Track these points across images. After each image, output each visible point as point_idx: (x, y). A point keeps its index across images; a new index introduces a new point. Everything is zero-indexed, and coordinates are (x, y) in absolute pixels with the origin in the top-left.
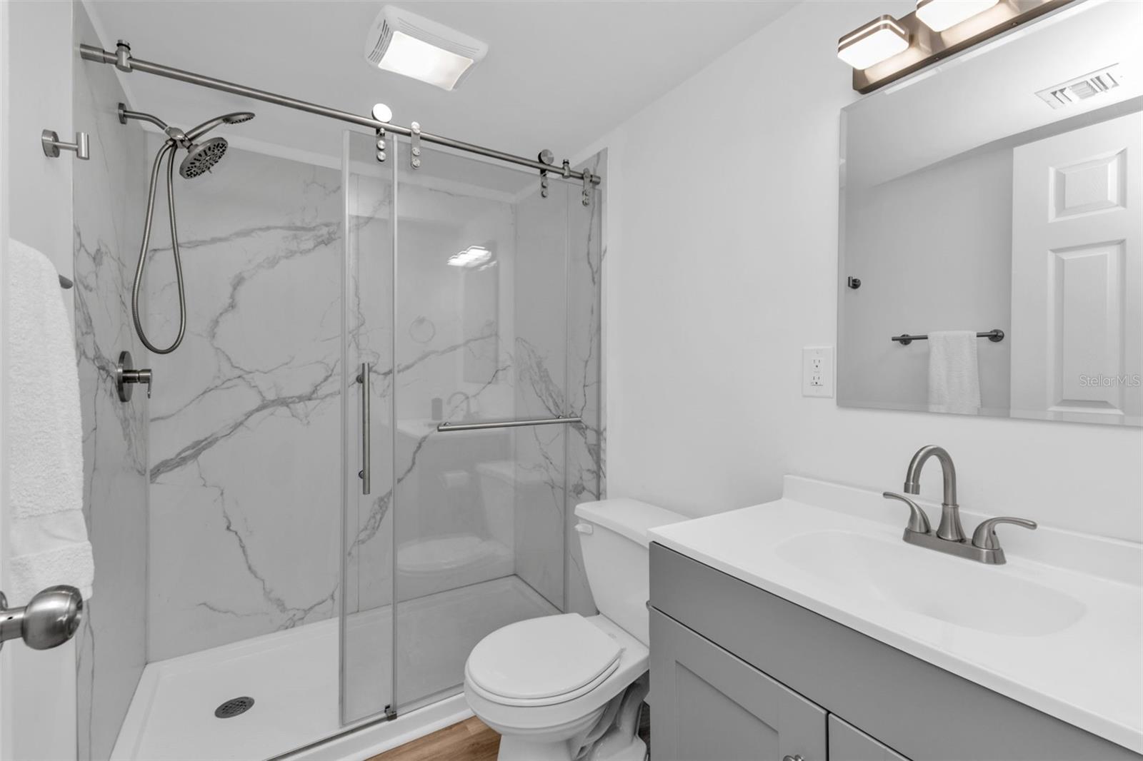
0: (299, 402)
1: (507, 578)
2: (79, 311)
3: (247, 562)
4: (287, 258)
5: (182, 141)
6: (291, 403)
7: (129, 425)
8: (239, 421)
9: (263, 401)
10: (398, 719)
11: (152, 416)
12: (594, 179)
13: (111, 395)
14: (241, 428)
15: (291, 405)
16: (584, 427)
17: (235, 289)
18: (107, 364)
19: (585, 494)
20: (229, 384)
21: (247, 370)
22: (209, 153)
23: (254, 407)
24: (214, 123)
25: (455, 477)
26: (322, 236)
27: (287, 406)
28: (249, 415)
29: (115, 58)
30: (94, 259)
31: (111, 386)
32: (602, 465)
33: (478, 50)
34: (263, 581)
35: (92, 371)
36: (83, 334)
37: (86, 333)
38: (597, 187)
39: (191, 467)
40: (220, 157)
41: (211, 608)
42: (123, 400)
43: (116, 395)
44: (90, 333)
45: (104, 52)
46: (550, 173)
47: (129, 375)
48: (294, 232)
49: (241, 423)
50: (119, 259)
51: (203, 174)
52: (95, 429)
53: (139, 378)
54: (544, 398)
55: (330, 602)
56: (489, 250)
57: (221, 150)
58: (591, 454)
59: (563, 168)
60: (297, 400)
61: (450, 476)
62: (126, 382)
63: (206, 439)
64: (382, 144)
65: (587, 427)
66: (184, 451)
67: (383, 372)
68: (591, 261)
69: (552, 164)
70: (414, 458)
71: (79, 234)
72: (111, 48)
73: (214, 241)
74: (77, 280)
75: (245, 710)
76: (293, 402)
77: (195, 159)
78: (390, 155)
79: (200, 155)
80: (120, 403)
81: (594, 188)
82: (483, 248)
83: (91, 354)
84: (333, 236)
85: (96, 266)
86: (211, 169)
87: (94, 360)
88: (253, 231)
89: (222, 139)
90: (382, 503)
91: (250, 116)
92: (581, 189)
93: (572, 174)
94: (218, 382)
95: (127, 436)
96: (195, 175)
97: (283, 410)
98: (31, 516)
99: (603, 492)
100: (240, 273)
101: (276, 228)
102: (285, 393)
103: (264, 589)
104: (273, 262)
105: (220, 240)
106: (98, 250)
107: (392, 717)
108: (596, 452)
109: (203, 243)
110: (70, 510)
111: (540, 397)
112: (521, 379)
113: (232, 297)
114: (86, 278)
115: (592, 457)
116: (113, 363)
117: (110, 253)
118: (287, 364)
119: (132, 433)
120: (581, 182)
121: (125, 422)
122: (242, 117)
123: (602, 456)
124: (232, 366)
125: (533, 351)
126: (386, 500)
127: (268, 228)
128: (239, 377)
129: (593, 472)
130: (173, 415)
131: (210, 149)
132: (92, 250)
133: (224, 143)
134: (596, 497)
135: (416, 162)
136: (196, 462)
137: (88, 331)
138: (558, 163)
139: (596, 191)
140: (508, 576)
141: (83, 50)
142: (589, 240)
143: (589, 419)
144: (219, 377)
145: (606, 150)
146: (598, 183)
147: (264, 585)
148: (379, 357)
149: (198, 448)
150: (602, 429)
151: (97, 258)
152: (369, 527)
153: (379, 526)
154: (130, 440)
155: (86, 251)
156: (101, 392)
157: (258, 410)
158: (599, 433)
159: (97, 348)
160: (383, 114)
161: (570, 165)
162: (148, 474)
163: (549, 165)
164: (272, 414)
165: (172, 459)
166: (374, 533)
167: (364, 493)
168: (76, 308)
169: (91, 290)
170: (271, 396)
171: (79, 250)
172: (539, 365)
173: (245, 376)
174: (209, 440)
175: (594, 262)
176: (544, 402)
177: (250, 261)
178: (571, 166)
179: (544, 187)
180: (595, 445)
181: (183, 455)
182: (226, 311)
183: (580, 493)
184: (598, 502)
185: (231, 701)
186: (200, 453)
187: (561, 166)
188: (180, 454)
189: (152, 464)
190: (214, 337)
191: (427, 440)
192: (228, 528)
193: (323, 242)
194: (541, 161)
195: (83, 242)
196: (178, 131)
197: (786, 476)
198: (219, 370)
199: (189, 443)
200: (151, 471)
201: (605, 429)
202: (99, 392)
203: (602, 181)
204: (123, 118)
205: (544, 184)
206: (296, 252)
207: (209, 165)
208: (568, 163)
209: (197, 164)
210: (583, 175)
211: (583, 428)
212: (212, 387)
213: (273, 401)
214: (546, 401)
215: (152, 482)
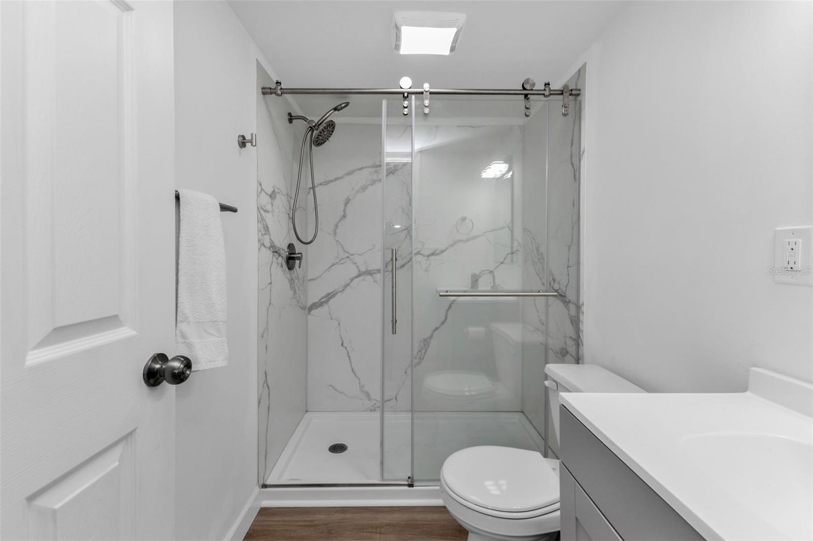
0: (378, 273)
1: (516, 413)
2: (261, 223)
3: (351, 366)
4: (372, 185)
5: (314, 126)
6: (373, 273)
7: (294, 282)
8: (347, 283)
9: (359, 272)
10: (414, 488)
11: (309, 278)
12: (574, 92)
13: (282, 266)
14: (348, 287)
15: (373, 275)
16: (568, 300)
17: (346, 206)
18: (279, 250)
19: (568, 357)
20: (342, 261)
21: (352, 253)
22: (325, 130)
23: (355, 275)
24: (331, 112)
25: (476, 330)
26: (391, 168)
27: (372, 275)
28: (352, 280)
29: (274, 91)
30: (271, 196)
31: (282, 261)
32: (580, 335)
33: (458, 20)
34: (359, 379)
35: (268, 254)
36: (262, 235)
37: (265, 234)
38: (578, 98)
39: (325, 308)
40: (332, 132)
41: (335, 389)
42: (290, 269)
43: (285, 266)
44: (267, 234)
45: (270, 88)
46: (532, 96)
47: (293, 256)
48: (376, 169)
49: (348, 284)
50: (288, 195)
51: (325, 143)
52: (271, 283)
53: (296, 257)
54: (541, 276)
55: (394, 401)
56: (507, 163)
57: (332, 127)
58: (572, 323)
59: (545, 90)
60: (377, 272)
61: (472, 329)
62: (292, 259)
63: (332, 292)
64: (406, 103)
65: (570, 302)
66: (322, 298)
67: (426, 255)
68: (573, 162)
69: (534, 89)
70: (446, 315)
71: (261, 184)
72: (273, 86)
73: (336, 179)
74: (259, 208)
75: (342, 452)
76: (374, 273)
77: (319, 135)
78: (410, 111)
79: (321, 133)
80: (287, 270)
81: (576, 100)
82: (502, 162)
83: (268, 244)
84: (396, 167)
85: (272, 200)
86: (329, 139)
87: (270, 248)
88: (354, 171)
89: (332, 121)
90: (425, 343)
91: (347, 104)
92: (561, 103)
93: (552, 92)
94: (338, 260)
95: (292, 288)
96: (321, 144)
97: (369, 278)
98: (199, 322)
99: (581, 358)
100: (348, 197)
101: (366, 167)
102: (370, 268)
103: (360, 384)
104: (364, 188)
105: (339, 178)
106: (274, 192)
107: (411, 485)
108: (576, 322)
109: (331, 181)
110: (216, 321)
111: (538, 275)
112: (526, 260)
113: (344, 211)
114: (265, 206)
115: (573, 326)
116: (283, 250)
117: (281, 192)
118: (371, 249)
119: (296, 287)
120: (561, 97)
121: (291, 281)
122: (343, 105)
123: (581, 327)
124: (344, 251)
125: (534, 239)
126: (428, 341)
127: (362, 168)
128: (348, 257)
129: (574, 340)
130: (318, 278)
131: (325, 128)
132: (270, 192)
133: (333, 123)
134: (576, 361)
135: (427, 111)
136: (327, 306)
137: (266, 233)
138: (539, 86)
139: (578, 102)
140: (517, 412)
141: (263, 90)
142: (572, 144)
143: (571, 296)
144: (338, 257)
145: (584, 66)
146: (578, 95)
147: (360, 381)
148: (424, 244)
149: (330, 296)
150: (581, 303)
151: (272, 196)
152: (417, 357)
153: (424, 357)
154: (295, 290)
155: (266, 193)
156: (274, 265)
157: (356, 277)
158: (578, 307)
159: (272, 242)
160: (406, 83)
161: (550, 86)
162: (307, 309)
163: (532, 90)
164: (364, 280)
165: (317, 303)
166: (421, 362)
167: (393, 333)
168: (258, 222)
169: (268, 212)
170: (363, 269)
171: (260, 193)
172: (538, 249)
173: (351, 257)
174: (334, 293)
175: (575, 162)
176: (541, 279)
177: (353, 189)
178: (552, 87)
179: (527, 108)
180: (575, 317)
181: (322, 300)
182: (341, 219)
183: (564, 356)
184: (577, 365)
185: (338, 444)
186: (329, 301)
187: (543, 88)
188: (320, 300)
189: (310, 303)
190: (336, 234)
191: (455, 302)
192: (342, 344)
193: (391, 172)
194: (524, 89)
195: (263, 188)
196: (313, 121)
197: (753, 368)
198: (338, 254)
199: (324, 294)
200: (309, 308)
201: (583, 304)
202: (273, 264)
203: (582, 92)
204: (290, 121)
205: (527, 106)
206: (376, 181)
207: (327, 137)
208: (549, 84)
209: (320, 138)
210: (562, 91)
211: (567, 302)
212: (335, 263)
213: (364, 272)
214: (542, 278)
215: (309, 314)
